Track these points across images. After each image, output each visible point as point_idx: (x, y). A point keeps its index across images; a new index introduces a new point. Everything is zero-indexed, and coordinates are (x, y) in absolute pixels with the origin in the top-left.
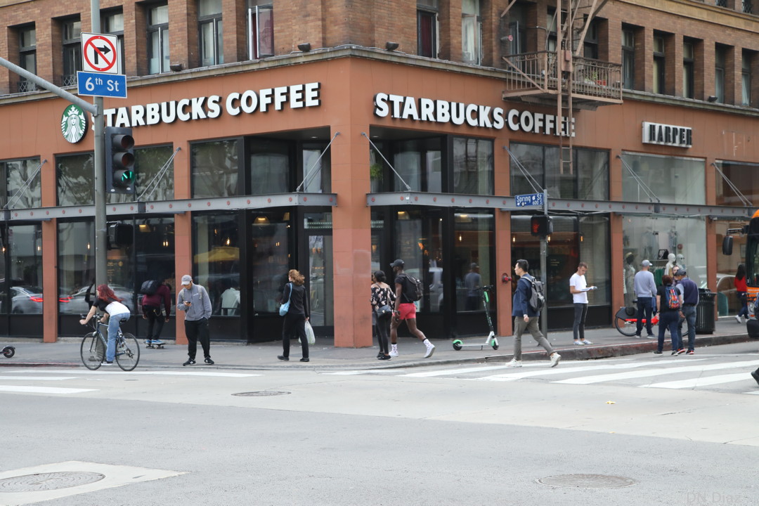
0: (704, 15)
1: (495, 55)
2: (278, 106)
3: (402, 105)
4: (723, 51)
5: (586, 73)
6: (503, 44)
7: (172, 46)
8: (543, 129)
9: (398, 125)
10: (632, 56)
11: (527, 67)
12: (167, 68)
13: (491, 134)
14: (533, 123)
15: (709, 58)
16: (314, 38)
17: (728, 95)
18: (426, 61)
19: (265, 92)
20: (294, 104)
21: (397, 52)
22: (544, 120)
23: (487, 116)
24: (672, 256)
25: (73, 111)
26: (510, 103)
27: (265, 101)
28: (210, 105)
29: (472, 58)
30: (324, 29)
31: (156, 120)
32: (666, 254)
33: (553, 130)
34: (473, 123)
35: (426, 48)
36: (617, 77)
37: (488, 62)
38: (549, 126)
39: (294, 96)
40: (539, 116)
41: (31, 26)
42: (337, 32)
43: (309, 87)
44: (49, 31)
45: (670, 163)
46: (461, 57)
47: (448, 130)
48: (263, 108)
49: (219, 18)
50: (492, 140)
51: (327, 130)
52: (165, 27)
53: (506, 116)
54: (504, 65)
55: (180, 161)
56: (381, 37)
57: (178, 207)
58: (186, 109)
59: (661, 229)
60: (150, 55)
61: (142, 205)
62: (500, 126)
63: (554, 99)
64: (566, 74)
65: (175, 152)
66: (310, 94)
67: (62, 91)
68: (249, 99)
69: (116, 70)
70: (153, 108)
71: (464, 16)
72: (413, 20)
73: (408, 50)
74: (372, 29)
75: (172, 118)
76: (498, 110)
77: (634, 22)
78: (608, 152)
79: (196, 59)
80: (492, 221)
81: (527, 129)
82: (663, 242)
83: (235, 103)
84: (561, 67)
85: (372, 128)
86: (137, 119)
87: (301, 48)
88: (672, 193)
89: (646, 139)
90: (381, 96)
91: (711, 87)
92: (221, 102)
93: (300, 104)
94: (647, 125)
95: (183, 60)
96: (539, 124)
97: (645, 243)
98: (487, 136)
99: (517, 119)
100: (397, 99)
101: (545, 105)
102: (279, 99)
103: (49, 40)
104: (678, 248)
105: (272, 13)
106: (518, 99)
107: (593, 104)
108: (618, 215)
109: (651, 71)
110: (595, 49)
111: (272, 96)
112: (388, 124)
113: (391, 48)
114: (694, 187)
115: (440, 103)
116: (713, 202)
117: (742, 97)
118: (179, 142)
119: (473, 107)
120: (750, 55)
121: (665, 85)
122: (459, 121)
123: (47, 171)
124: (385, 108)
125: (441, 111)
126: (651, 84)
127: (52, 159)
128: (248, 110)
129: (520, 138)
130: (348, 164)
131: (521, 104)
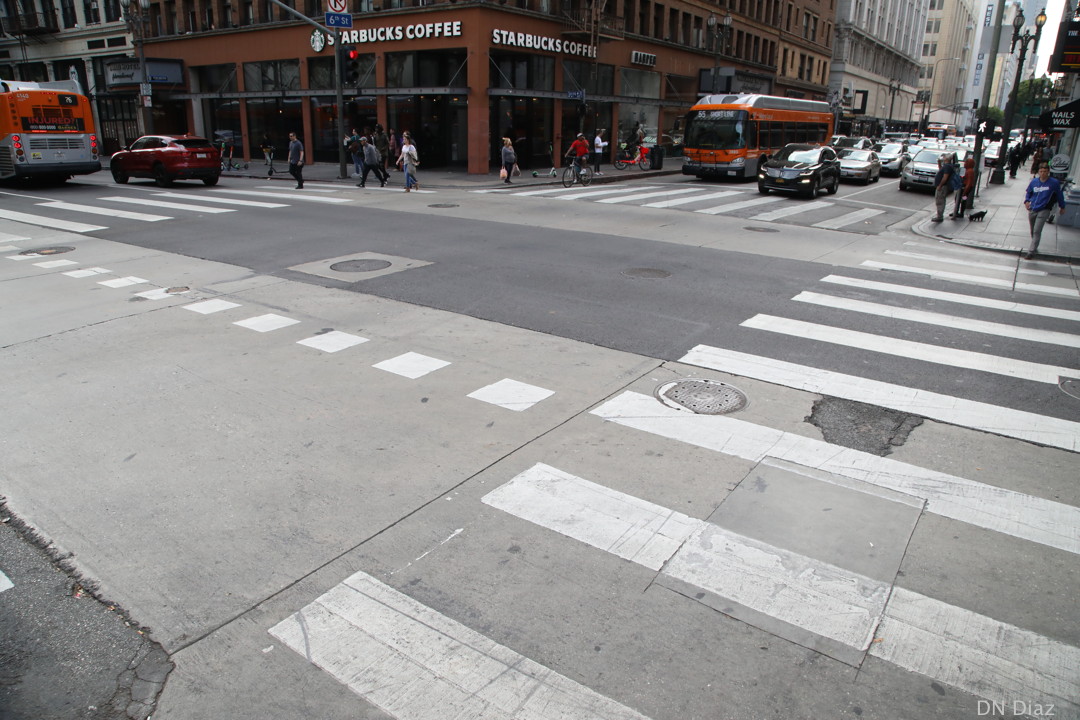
1: (558, 8)
2: (437, 35)
3: (507, 36)
5: (605, 21)
6: (562, 2)
8: (581, 52)
9: (505, 48)
10: (628, 12)
11: (577, 17)
12: (371, 9)
13: (554, 55)
14: (577, 49)
15: (667, 17)
17: (674, 37)
18: (521, 11)
19: (429, 26)
20: (446, 34)
21: (506, 5)
22: (582, 48)
23: (552, 44)
24: (641, 125)
25: (317, 33)
26: (564, 38)
27: (429, 31)
28: (397, 32)
29: (545, 9)
31: (365, 40)
32: (638, 124)
33: (587, 53)
34: (545, 48)
35: (520, 3)
36: (621, 25)
37: (553, 11)
38: (585, 51)
39: (446, 29)
40: (579, 45)
43: (455, 24)
45: (642, 75)
46: (539, 9)
48: (428, 35)
50: (554, 58)
51: (465, 49)
53: (562, 44)
54: (562, 14)
55: (379, 63)
57: (380, 92)
59: (636, 110)
60: (361, 1)
61: (359, 90)
62: (559, 50)
63: (589, 36)
64: (596, 22)
65: (376, 59)
66: (456, 28)
67: (310, 20)
68: (420, 30)
69: (345, 11)
70: (363, 32)
73: (510, 5)
75: (374, 39)
76: (558, 41)
78: (613, 67)
79: (388, 4)
80: (552, 106)
81: (573, 52)
82: (636, 118)
83: (412, 31)
84: (594, 18)
85: (491, 50)
86: (354, 38)
88: (641, 90)
89: (633, 61)
90: (496, 31)
91: (667, 35)
92: (403, 31)
93: (450, 34)
94: (634, 52)
95: (381, 4)
96: (579, 50)
98: (552, 55)
99: (567, 47)
100: (504, 33)
101: (584, 39)
102: (437, 30)
106: (569, 34)
108: (617, 103)
109: (637, 21)
110: (610, 8)
111: (433, 28)
112: (500, 47)
113: (502, 2)
114: (653, 89)
115: (528, 36)
116: (663, 98)
117: (681, 39)
118: (379, 53)
119: (545, 39)
120: (686, 16)
121: (644, 31)
122: (537, 47)
123: (304, 68)
124: (498, 37)
125: (528, 41)
126: (637, 29)
127: (306, 61)
128: (419, 36)
129: (569, 57)
130: (477, 70)
131: (570, 38)
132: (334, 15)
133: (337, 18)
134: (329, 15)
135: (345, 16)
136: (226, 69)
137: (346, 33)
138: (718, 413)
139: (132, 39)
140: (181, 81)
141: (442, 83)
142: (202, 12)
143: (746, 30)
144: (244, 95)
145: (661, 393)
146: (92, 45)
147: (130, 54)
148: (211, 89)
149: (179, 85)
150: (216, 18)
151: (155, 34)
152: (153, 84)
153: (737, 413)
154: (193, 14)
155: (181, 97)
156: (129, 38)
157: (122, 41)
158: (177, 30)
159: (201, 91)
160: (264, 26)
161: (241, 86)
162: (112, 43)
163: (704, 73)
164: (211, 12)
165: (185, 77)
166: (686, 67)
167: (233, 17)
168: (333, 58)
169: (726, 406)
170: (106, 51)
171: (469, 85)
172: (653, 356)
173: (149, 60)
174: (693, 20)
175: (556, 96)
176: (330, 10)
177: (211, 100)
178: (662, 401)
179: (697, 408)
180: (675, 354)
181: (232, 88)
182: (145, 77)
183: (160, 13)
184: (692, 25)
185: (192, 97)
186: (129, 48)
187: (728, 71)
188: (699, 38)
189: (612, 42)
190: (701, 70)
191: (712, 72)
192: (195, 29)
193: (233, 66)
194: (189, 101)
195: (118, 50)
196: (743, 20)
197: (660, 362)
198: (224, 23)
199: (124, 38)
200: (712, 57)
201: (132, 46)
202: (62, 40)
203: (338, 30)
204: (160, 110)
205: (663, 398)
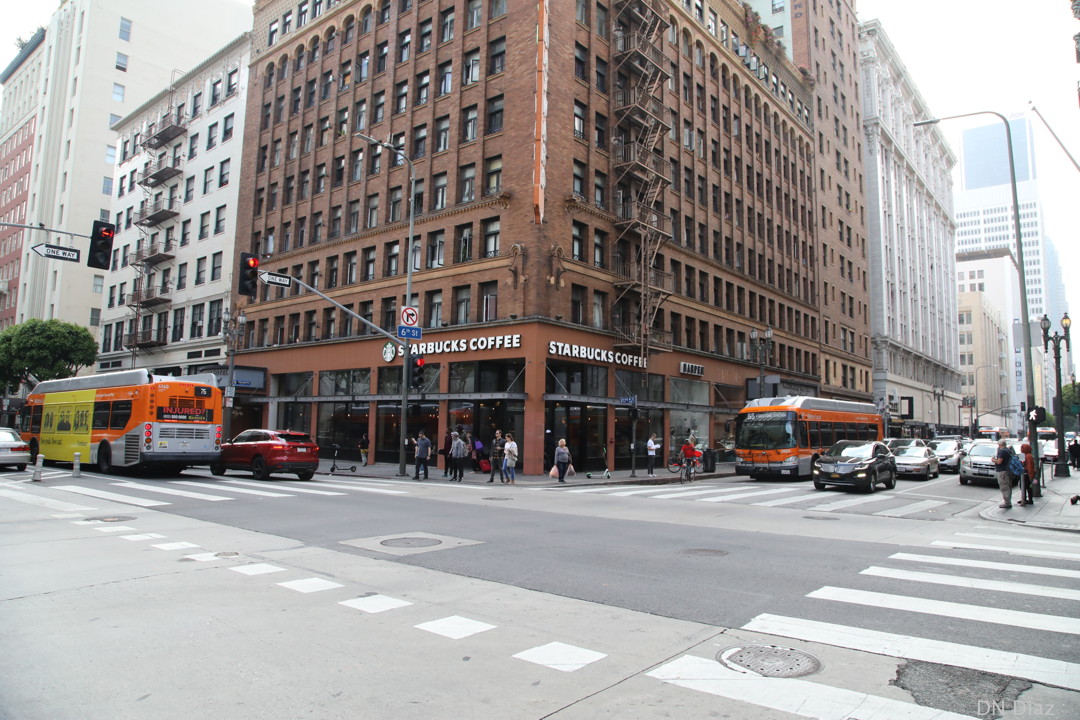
0: (709, 310)
1: (609, 324)
2: (498, 346)
3: (563, 348)
4: (718, 328)
5: (654, 335)
6: (613, 319)
7: (443, 313)
8: (632, 363)
9: (561, 358)
10: (675, 329)
11: (628, 332)
12: (440, 325)
13: (606, 365)
14: (628, 359)
15: (711, 332)
16: (519, 312)
17: (719, 349)
18: (575, 326)
19: (490, 339)
20: (506, 345)
21: (562, 320)
22: (633, 359)
23: (604, 356)
24: (692, 431)
25: (389, 345)
26: (616, 350)
27: (491, 343)
28: (461, 344)
29: (598, 325)
30: (524, 308)
31: (432, 351)
32: (689, 431)
33: (637, 364)
34: (598, 358)
35: (575, 319)
36: (669, 338)
37: (605, 327)
38: (635, 362)
39: (507, 341)
40: (630, 356)
41: (371, 302)
42: (531, 309)
43: (515, 337)
44: (380, 305)
45: (691, 384)
46: (592, 325)
47: (585, 362)
48: (489, 347)
49: (468, 300)
50: (607, 368)
51: (524, 359)
52: (440, 304)
53: (614, 356)
54: (614, 329)
55: (443, 373)
56: (554, 312)
57: (443, 397)
58: (449, 346)
59: (686, 417)
60: (431, 318)
61: (423, 395)
62: (611, 361)
63: (640, 348)
64: (645, 336)
65: (441, 369)
66: (515, 340)
67: (388, 334)
68: (482, 343)
69: (416, 325)
70: (431, 345)
71: (594, 304)
72: (570, 305)
73: (566, 321)
74: (549, 308)
75: (441, 350)
76: (611, 353)
77: (676, 312)
78: (663, 376)
79: (455, 320)
80: (605, 411)
81: (625, 363)
82: (688, 424)
83: (475, 344)
84: (643, 332)
85: (547, 359)
86: (422, 350)
87: (512, 316)
88: (691, 399)
89: (682, 371)
90: (553, 343)
91: (712, 347)
92: (467, 343)
93: (510, 346)
94: (682, 364)
95: (448, 321)
96: (630, 361)
97: (679, 423)
98: (605, 365)
99: (619, 358)
100: (560, 345)
101: (635, 351)
102: (498, 343)
103: (380, 309)
104: (695, 427)
105: (496, 299)
106: (621, 347)
107: (658, 352)
108: (668, 410)
109: (684, 336)
110: (658, 324)
111: (495, 341)
112: (556, 357)
113: (558, 318)
114: (703, 396)
115: (582, 348)
116: (712, 404)
117: (726, 352)
118: (444, 363)
119: (598, 350)
120: (730, 331)
121: (690, 344)
122: (591, 357)
123: (374, 376)
124: (554, 349)
125: (582, 352)
126: (684, 343)
127: (376, 370)
128: (481, 347)
129: (621, 368)
130: (535, 378)
131: (622, 350)
132: (406, 328)
133: (409, 331)
134: (401, 328)
135: (416, 329)
136: (303, 377)
137: (415, 346)
138: (789, 677)
139: (226, 350)
140: (262, 387)
141: (501, 389)
142: (290, 328)
143: (787, 343)
144: (317, 399)
145: (724, 657)
146: (191, 355)
147: (221, 363)
148: (288, 393)
149: (259, 389)
150: (301, 333)
151: (247, 346)
152: (236, 388)
153: (810, 677)
154: (282, 330)
155: (260, 400)
156: (224, 349)
157: (217, 352)
158: (266, 343)
159: (279, 394)
160: (343, 339)
161: (315, 391)
162: (208, 353)
163: (750, 382)
164: (297, 328)
165: (266, 383)
166: (733, 377)
167: (316, 332)
168: (402, 367)
169: (797, 670)
170: (203, 360)
171: (526, 391)
172: (714, 624)
173: (237, 367)
174: (736, 334)
175: (609, 402)
176: (403, 324)
177: (287, 403)
178: (726, 665)
179: (766, 671)
180: (738, 623)
181: (306, 394)
182: (231, 381)
183: (253, 329)
184: (736, 338)
185: (270, 400)
186: (221, 359)
187: (775, 379)
188: (743, 351)
189: (661, 354)
190: (748, 380)
191: (758, 381)
192: (282, 342)
193: (310, 373)
194: (268, 403)
195: (212, 359)
196: (783, 334)
197: (722, 629)
198: (308, 337)
199: (219, 350)
200: (757, 368)
201: (225, 356)
202: (166, 352)
203: (408, 342)
204: (238, 411)
205: (727, 662)
